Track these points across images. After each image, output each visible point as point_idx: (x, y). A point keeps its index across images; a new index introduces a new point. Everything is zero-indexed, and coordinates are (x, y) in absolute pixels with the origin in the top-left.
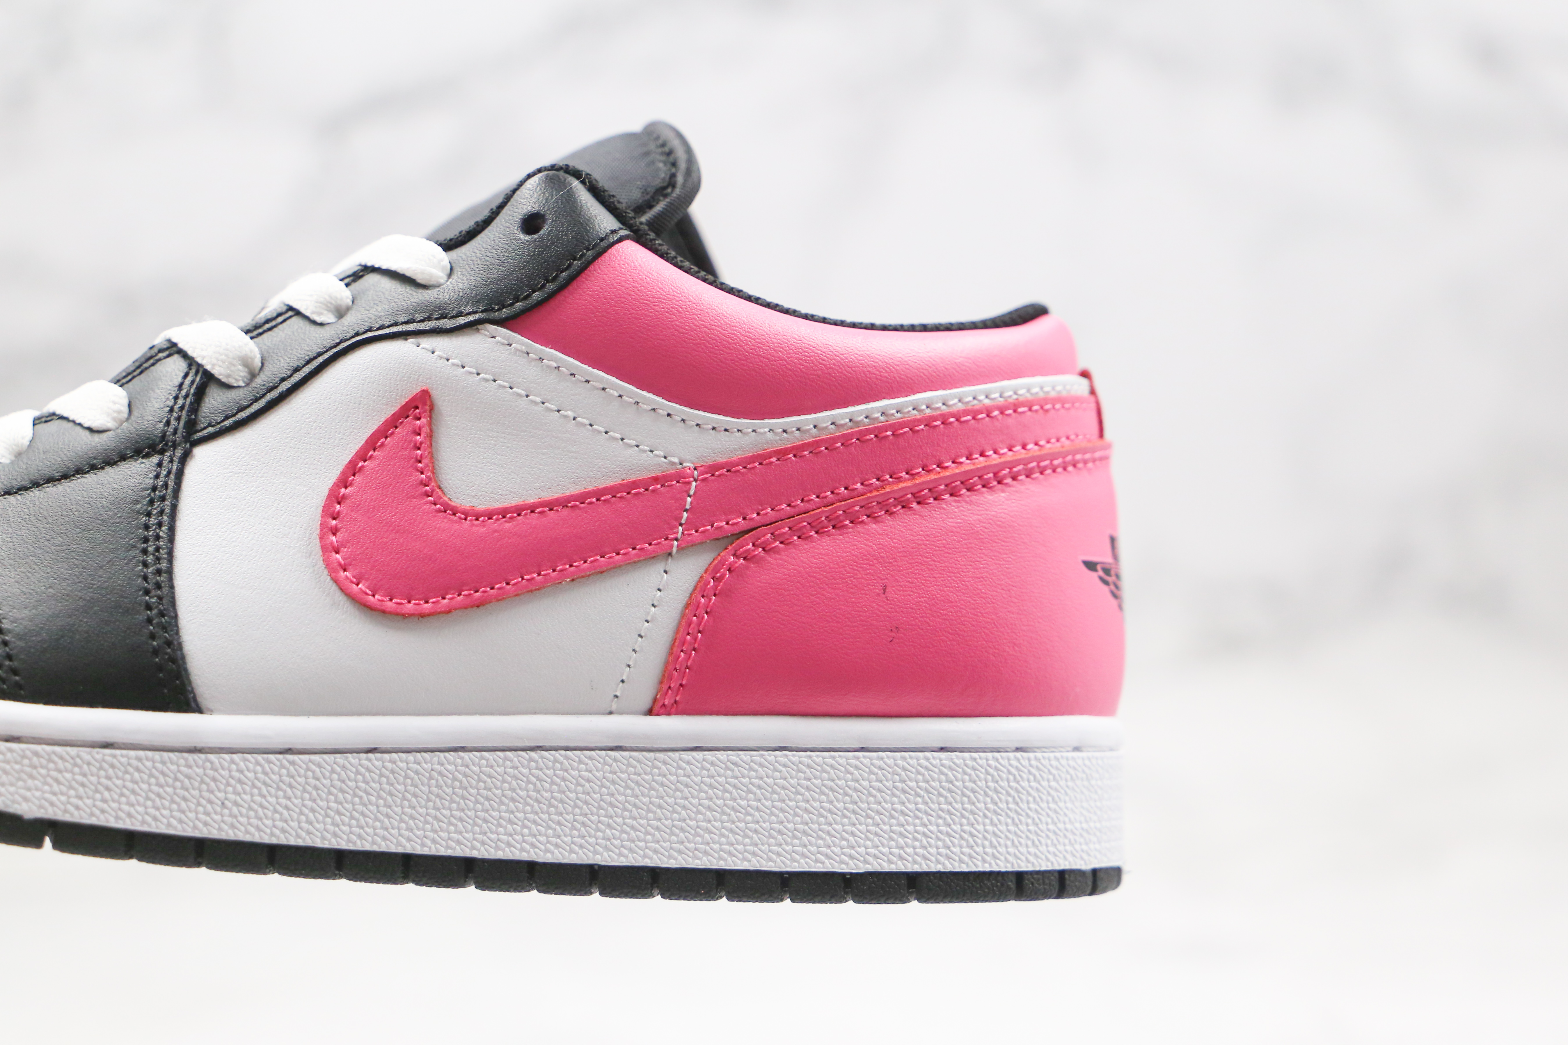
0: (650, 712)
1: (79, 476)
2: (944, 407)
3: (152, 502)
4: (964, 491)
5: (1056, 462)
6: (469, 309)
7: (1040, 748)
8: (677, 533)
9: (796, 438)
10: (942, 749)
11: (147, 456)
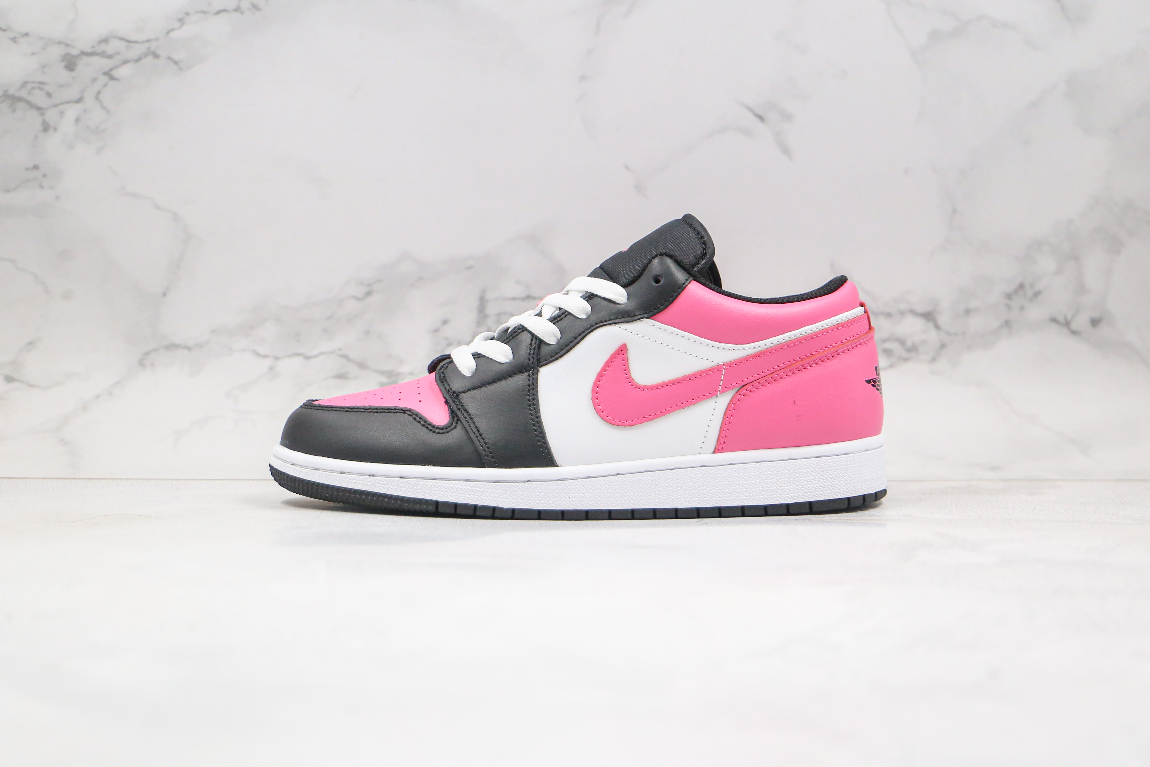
0: (714, 453)
1: (499, 381)
2: (812, 332)
3: (529, 391)
4: (821, 362)
5: (853, 345)
6: (638, 313)
7: (854, 453)
8: (719, 389)
9: (758, 350)
10: (818, 457)
11: (523, 373)
